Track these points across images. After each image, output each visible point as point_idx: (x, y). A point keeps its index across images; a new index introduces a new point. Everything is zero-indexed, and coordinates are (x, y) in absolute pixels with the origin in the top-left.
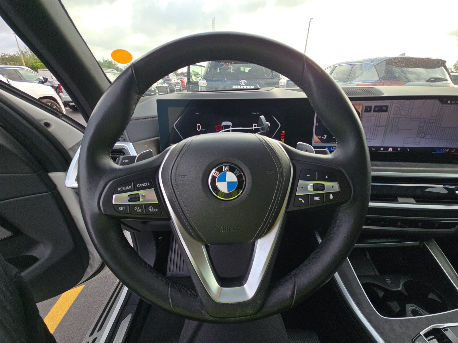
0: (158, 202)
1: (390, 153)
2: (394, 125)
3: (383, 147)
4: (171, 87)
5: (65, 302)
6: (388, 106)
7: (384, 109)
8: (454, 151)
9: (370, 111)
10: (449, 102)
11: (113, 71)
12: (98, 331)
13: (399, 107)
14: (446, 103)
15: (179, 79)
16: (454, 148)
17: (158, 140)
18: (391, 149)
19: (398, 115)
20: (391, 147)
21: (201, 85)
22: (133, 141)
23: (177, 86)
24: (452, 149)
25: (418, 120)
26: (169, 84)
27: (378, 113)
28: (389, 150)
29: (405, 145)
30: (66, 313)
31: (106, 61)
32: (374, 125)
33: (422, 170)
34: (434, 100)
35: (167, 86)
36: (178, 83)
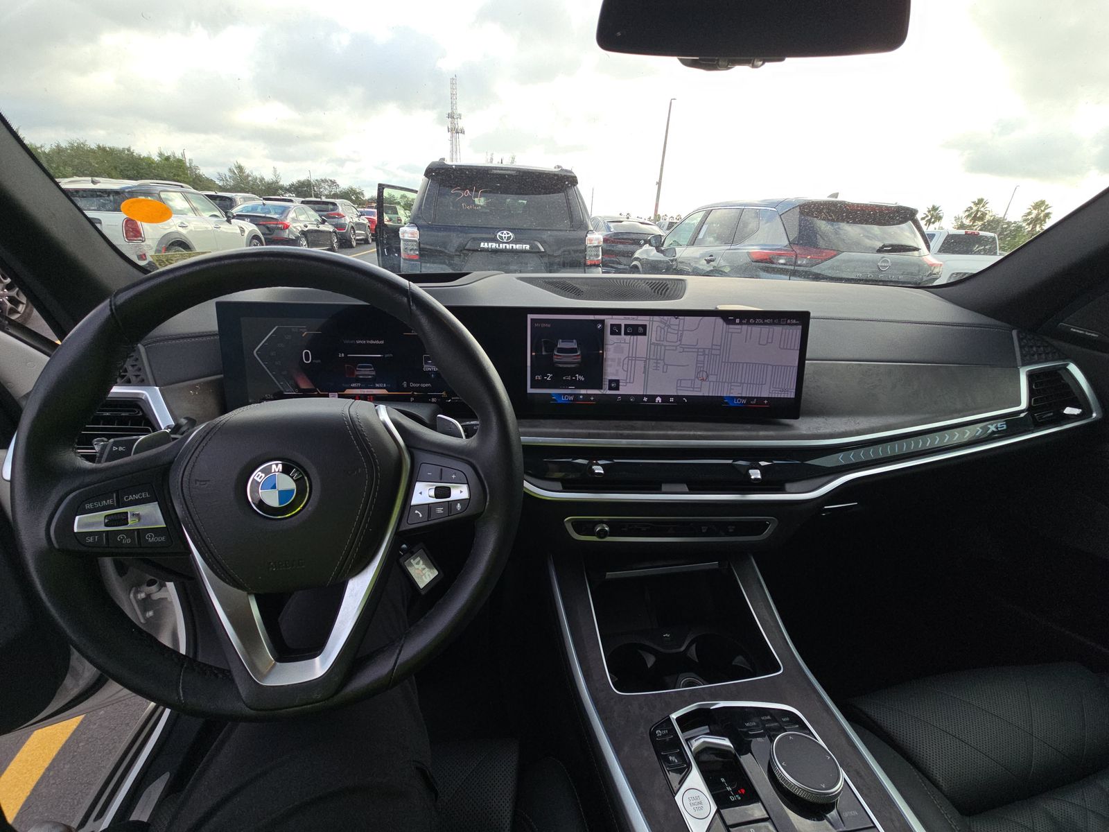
0: (166, 524)
1: (658, 406)
2: (658, 358)
3: (646, 396)
4: (342, 234)
5: (25, 771)
6: (646, 325)
7: (641, 329)
8: (754, 402)
9: (619, 334)
10: (738, 321)
11: (182, 187)
12: (95, 820)
13: (664, 329)
14: (733, 322)
15: (362, 214)
16: (755, 398)
17: (219, 382)
18: (659, 399)
19: (663, 341)
20: (659, 396)
21: (407, 237)
22: (164, 384)
23: (357, 232)
24: (752, 398)
25: (694, 350)
26: (336, 226)
27: (632, 337)
28: (657, 401)
29: (680, 393)
30: (30, 795)
31: (167, 159)
32: (629, 357)
33: (699, 435)
34: (714, 318)
35: (332, 230)
36: (360, 226)
